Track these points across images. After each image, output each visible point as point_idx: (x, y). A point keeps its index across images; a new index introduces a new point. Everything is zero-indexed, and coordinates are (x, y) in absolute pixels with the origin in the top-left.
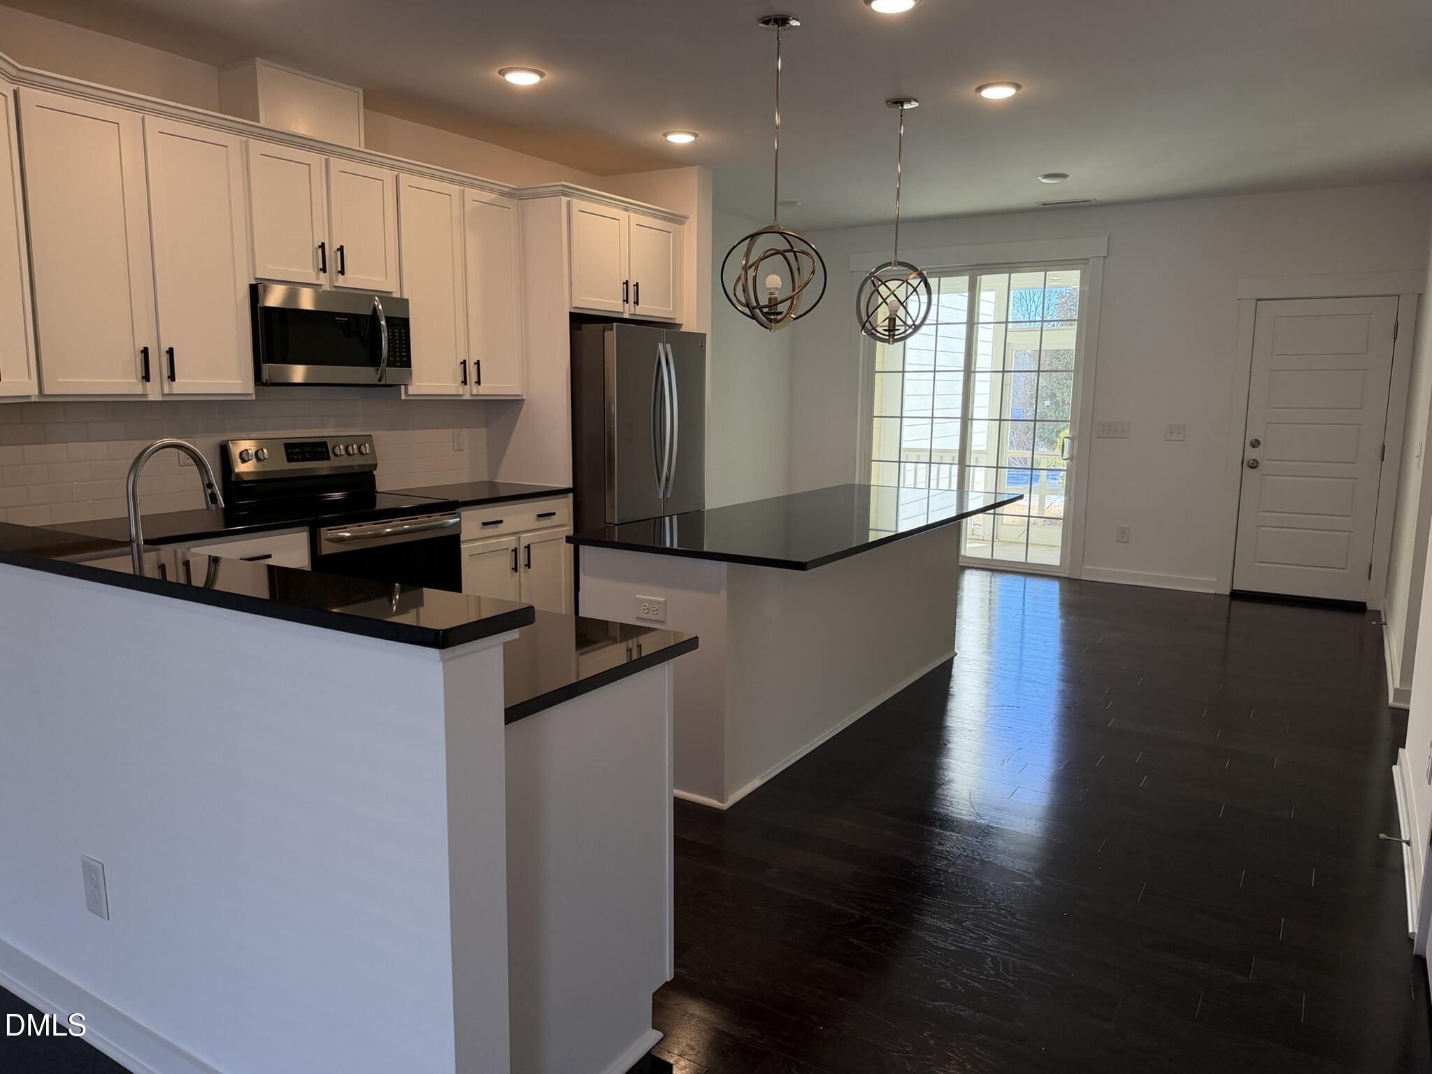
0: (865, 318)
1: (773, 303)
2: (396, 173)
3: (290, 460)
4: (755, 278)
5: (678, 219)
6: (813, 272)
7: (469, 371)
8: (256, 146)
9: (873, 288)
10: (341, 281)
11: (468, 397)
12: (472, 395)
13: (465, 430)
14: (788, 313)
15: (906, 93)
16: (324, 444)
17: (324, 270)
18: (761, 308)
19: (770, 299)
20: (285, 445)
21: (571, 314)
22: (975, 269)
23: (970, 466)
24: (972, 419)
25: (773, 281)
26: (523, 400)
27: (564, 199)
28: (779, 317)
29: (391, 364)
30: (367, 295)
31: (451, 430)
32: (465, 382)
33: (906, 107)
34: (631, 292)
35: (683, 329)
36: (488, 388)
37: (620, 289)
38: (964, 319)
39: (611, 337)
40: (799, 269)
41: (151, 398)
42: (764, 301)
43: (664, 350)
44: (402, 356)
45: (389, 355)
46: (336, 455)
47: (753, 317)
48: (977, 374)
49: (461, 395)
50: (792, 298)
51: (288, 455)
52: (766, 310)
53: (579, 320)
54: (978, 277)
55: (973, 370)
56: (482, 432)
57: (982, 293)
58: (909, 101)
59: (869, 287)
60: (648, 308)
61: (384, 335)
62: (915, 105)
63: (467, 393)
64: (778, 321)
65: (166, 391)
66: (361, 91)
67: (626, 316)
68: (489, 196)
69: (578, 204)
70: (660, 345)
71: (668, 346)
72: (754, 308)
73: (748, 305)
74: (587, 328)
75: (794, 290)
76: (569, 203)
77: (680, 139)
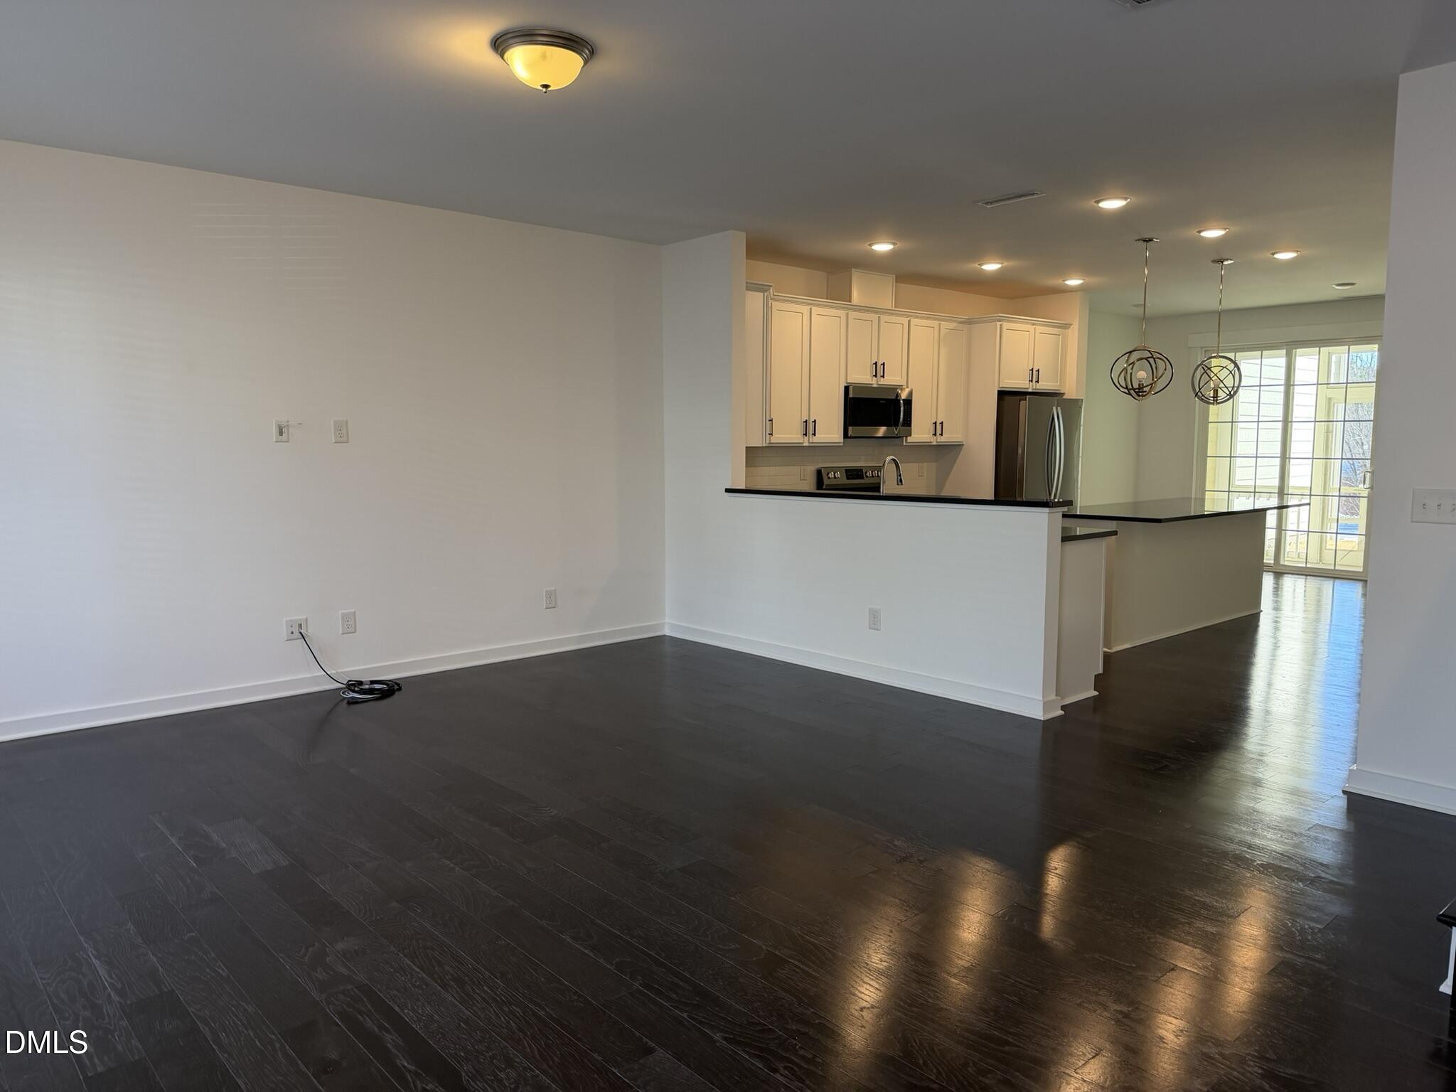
0: (1197, 390)
1: (1141, 387)
2: (908, 319)
3: (848, 478)
4: (1131, 373)
5: (1066, 326)
6: (1165, 370)
7: (937, 428)
8: (852, 314)
9: (1203, 371)
10: (882, 381)
11: (935, 443)
12: (937, 442)
13: (925, 464)
14: (1150, 391)
15: (1224, 257)
16: (862, 470)
17: (876, 376)
18: (1134, 390)
19: (1139, 384)
20: (846, 470)
21: (999, 391)
22: (1291, 345)
23: (1288, 494)
24: (1290, 458)
25: (1142, 375)
26: (963, 445)
27: (999, 323)
28: (1145, 394)
29: (903, 425)
30: (893, 389)
31: (917, 464)
32: (935, 434)
33: (1225, 263)
34: (1034, 375)
35: (1065, 397)
36: (945, 438)
37: (1028, 373)
38: (1282, 382)
39: (1024, 405)
40: (1156, 368)
41: (805, 445)
42: (1136, 386)
43: (1055, 411)
44: (908, 422)
45: (904, 420)
46: (867, 476)
47: (1130, 394)
48: (1294, 424)
49: (931, 442)
50: (1152, 384)
51: (847, 475)
52: (1137, 390)
53: (1002, 394)
54: (1294, 351)
55: (1290, 420)
56: (934, 465)
57: (1297, 358)
58: (1227, 260)
59: (1200, 371)
60: (1045, 385)
61: (902, 409)
62: (1230, 262)
63: (934, 440)
64: (1145, 396)
65: (811, 441)
66: (894, 276)
67: (1030, 390)
68: (952, 325)
69: (1006, 325)
70: (1054, 408)
71: (1059, 408)
72: (1131, 389)
73: (1127, 388)
74: (1007, 398)
75: (1153, 380)
76: (1001, 325)
77: (1074, 282)
